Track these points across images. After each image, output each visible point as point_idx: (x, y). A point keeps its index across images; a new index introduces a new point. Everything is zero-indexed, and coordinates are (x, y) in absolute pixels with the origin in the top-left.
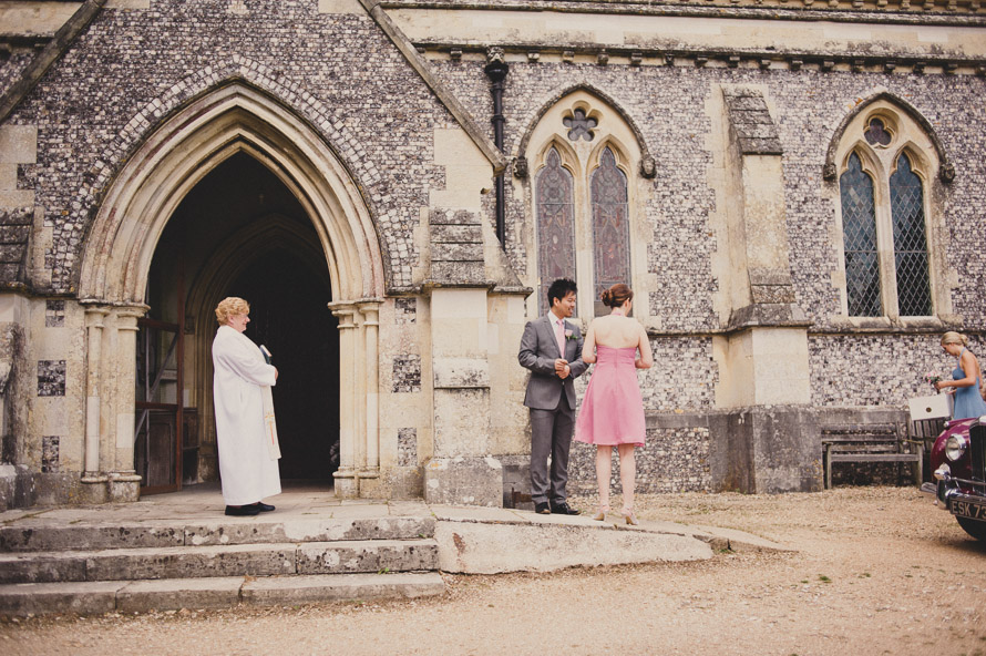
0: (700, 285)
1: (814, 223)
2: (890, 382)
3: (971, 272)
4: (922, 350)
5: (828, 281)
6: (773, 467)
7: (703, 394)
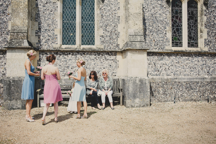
0: (4, 33)
1: (49, 11)
2: (75, 68)
3: (108, 30)
4: (87, 57)
5: (53, 32)
6: (11, 100)
7: (3, 71)
